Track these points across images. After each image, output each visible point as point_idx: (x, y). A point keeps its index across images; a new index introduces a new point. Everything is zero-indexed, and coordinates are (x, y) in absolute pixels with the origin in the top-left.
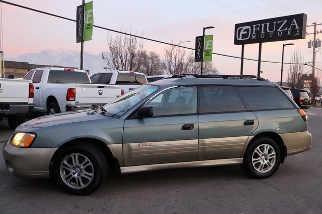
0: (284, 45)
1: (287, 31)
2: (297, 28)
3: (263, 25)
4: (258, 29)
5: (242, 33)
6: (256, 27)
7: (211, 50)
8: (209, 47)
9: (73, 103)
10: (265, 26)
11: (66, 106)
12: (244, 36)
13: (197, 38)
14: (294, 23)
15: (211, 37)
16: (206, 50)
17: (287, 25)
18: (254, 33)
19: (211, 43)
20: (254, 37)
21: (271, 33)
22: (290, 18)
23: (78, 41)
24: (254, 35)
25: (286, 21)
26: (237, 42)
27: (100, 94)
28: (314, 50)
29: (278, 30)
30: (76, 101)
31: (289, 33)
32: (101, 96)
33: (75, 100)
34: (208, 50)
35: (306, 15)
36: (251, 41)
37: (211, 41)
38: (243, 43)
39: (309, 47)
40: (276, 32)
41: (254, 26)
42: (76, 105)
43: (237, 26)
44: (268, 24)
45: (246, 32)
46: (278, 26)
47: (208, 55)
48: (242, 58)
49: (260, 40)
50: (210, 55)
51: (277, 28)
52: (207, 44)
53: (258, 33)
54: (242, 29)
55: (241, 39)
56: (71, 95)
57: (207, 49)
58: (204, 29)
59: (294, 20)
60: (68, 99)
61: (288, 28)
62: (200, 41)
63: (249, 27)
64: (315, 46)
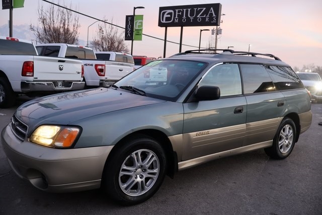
0: (201, 31)
1: (205, 18)
2: (214, 15)
3: (185, 10)
4: (180, 14)
5: (165, 16)
6: (179, 12)
7: (141, 30)
8: (139, 26)
9: (31, 79)
10: (187, 11)
11: (22, 82)
12: (167, 19)
13: (127, 17)
14: (211, 11)
15: (141, 17)
16: (136, 30)
17: (206, 12)
18: (177, 17)
19: (142, 23)
20: (177, 21)
21: (192, 18)
22: (208, 6)
23: (4, 8)
24: (176, 19)
25: (205, 9)
26: (161, 24)
27: (61, 69)
28: (216, 36)
29: (198, 16)
30: (35, 76)
31: (207, 19)
32: (62, 71)
33: (33, 76)
34: (138, 30)
35: (221, 5)
36: (173, 24)
37: (141, 21)
38: (166, 26)
39: (213, 34)
40: (196, 18)
41: (177, 10)
42: (34, 81)
43: (161, 9)
44: (189, 10)
45: (169, 16)
46: (198, 12)
47: (138, 35)
48: (165, 40)
49: (181, 24)
50: (140, 34)
51: (197, 15)
52: (138, 24)
53: (180, 17)
54: (165, 12)
55: (164, 22)
56: (28, 69)
57: (137, 28)
58: (135, 8)
59: (212, 8)
60: (24, 74)
61: (207, 15)
62: (130, 20)
63: (171, 11)
64: (217, 34)
